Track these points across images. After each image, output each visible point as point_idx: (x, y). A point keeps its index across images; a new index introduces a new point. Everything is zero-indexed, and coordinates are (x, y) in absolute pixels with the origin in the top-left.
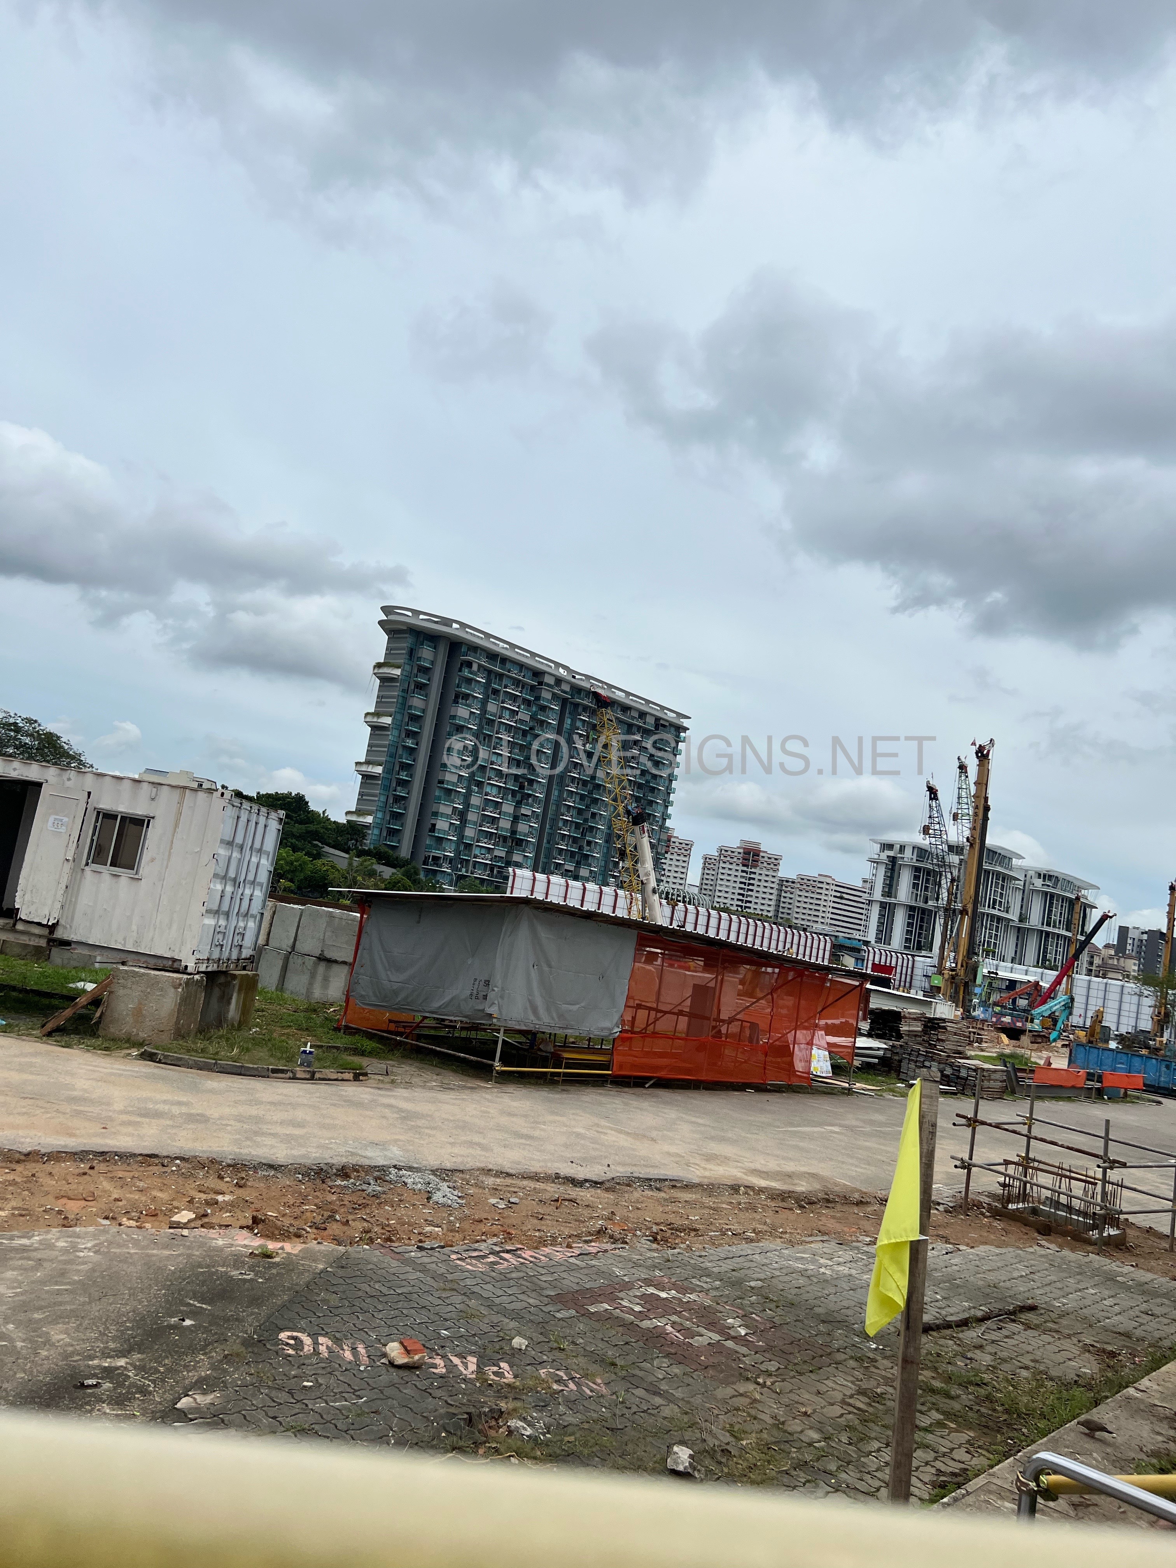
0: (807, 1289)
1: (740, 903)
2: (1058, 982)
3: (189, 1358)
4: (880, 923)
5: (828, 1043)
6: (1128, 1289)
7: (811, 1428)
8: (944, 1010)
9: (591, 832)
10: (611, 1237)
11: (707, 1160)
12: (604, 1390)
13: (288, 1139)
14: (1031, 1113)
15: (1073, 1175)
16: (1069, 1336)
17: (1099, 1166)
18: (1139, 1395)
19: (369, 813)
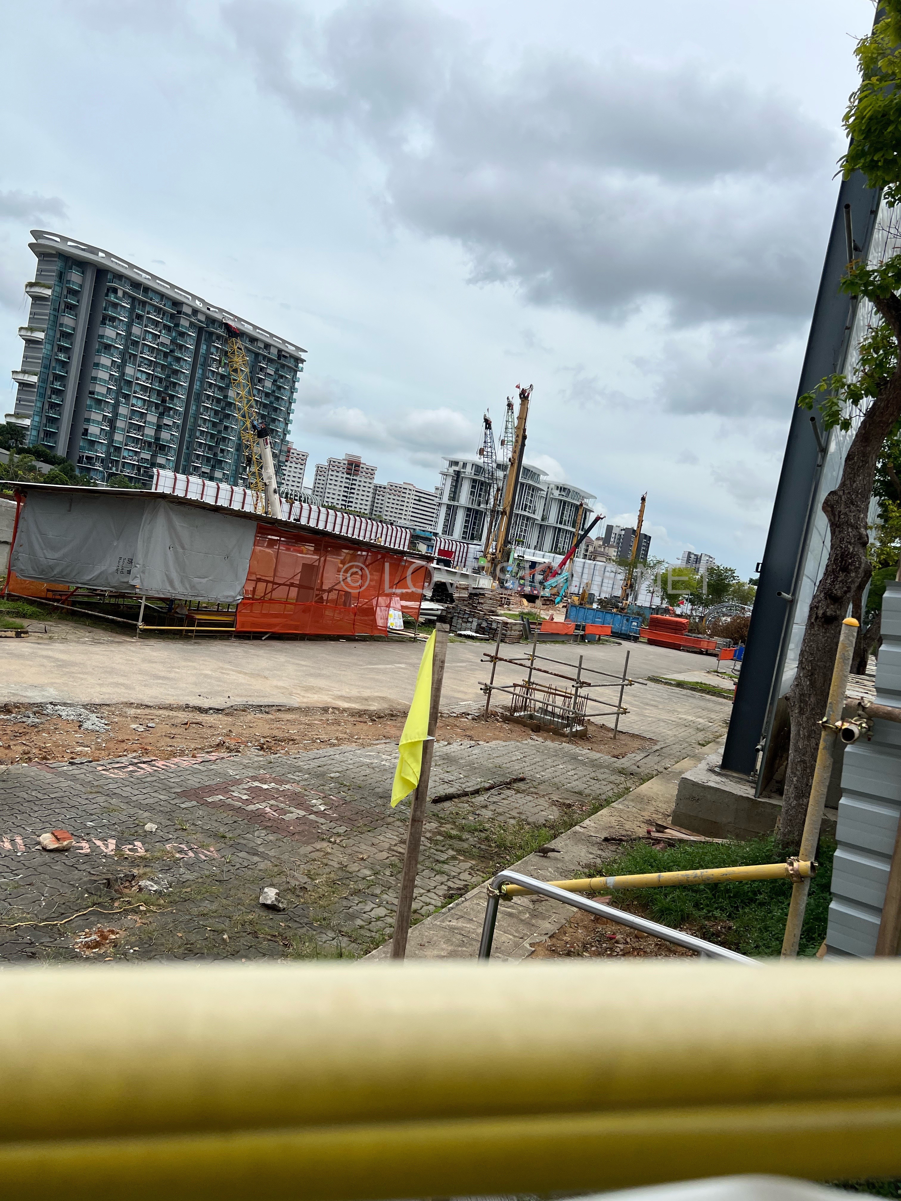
0: (371, 776)
1: (344, 503)
2: (563, 563)
4: (446, 520)
5: (402, 606)
6: (584, 764)
7: (365, 868)
8: (485, 582)
9: (224, 441)
10: (228, 748)
11: (305, 691)
12: (215, 855)
14: (534, 652)
15: (557, 692)
16: (544, 796)
17: (573, 686)
18: (582, 830)
19: (27, 417)
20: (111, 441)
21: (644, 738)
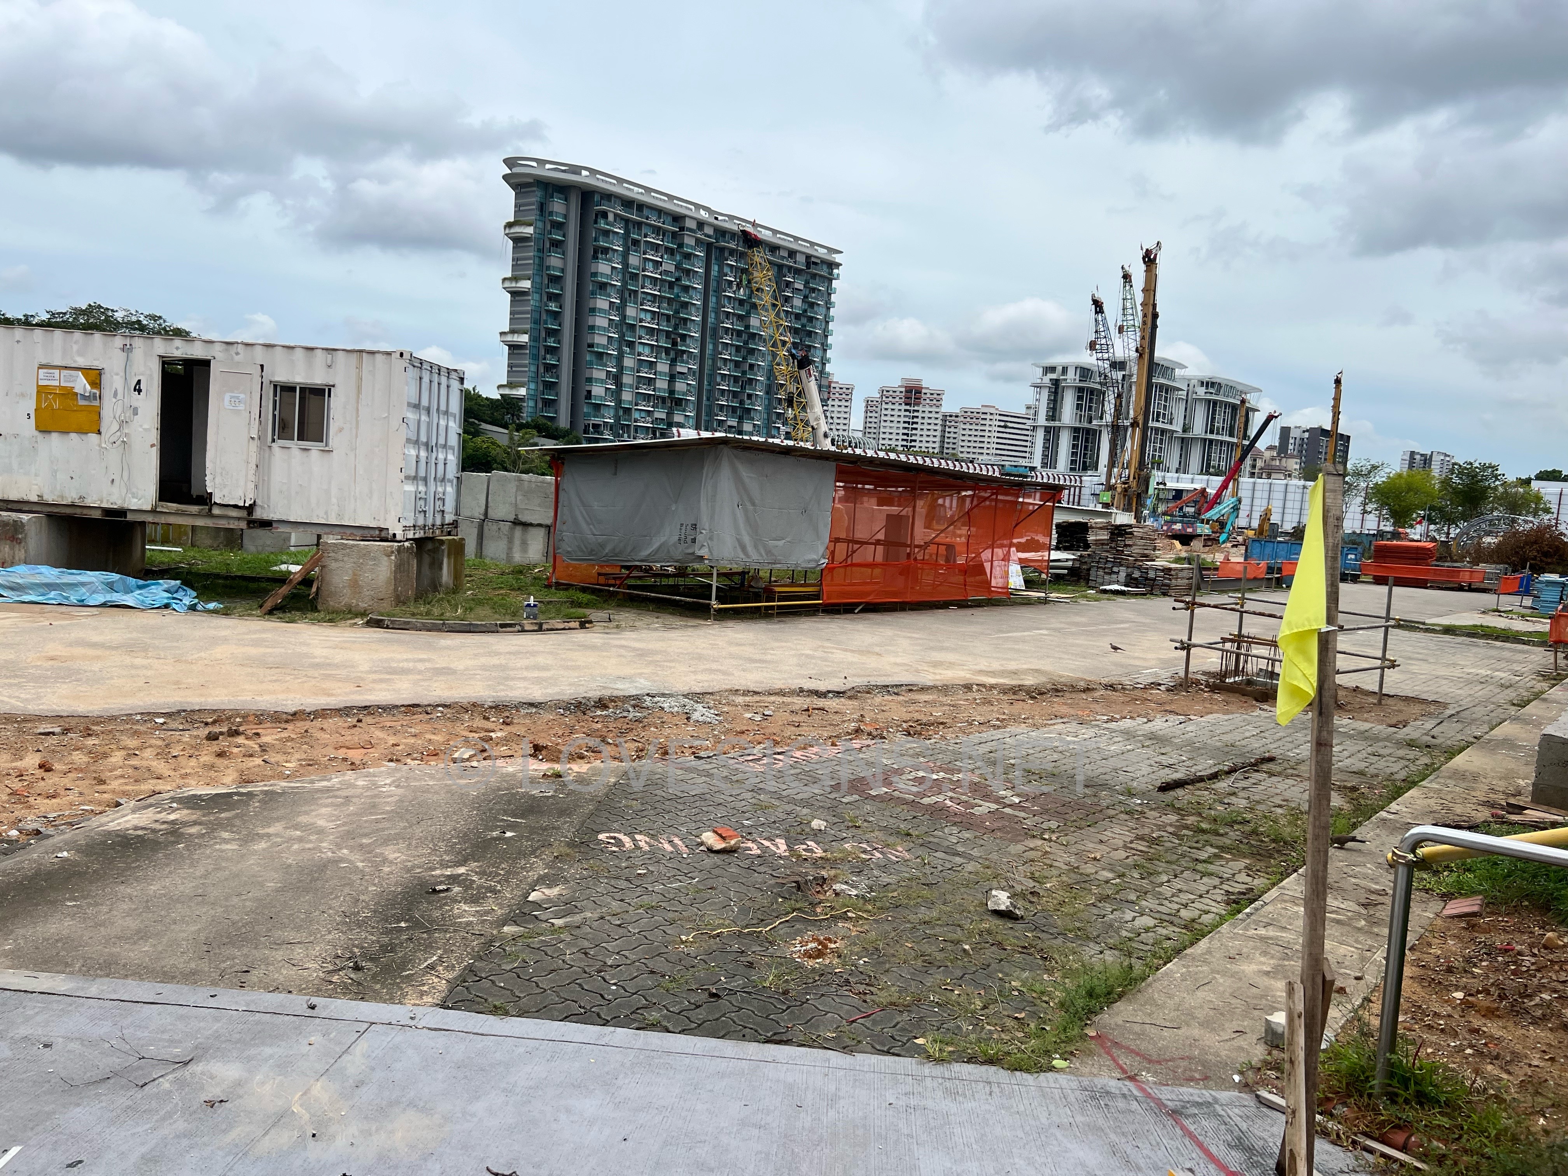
1: (905, 443)
2: (1224, 486)
3: (523, 862)
4: (1046, 448)
5: (1022, 559)
6: (1351, 737)
7: (1104, 869)
8: (1124, 518)
9: (751, 384)
10: (869, 734)
11: (934, 666)
12: (907, 856)
13: (538, 681)
18: (1392, 817)
19: (522, 385)
20: (619, 401)
21: (1424, 701)
